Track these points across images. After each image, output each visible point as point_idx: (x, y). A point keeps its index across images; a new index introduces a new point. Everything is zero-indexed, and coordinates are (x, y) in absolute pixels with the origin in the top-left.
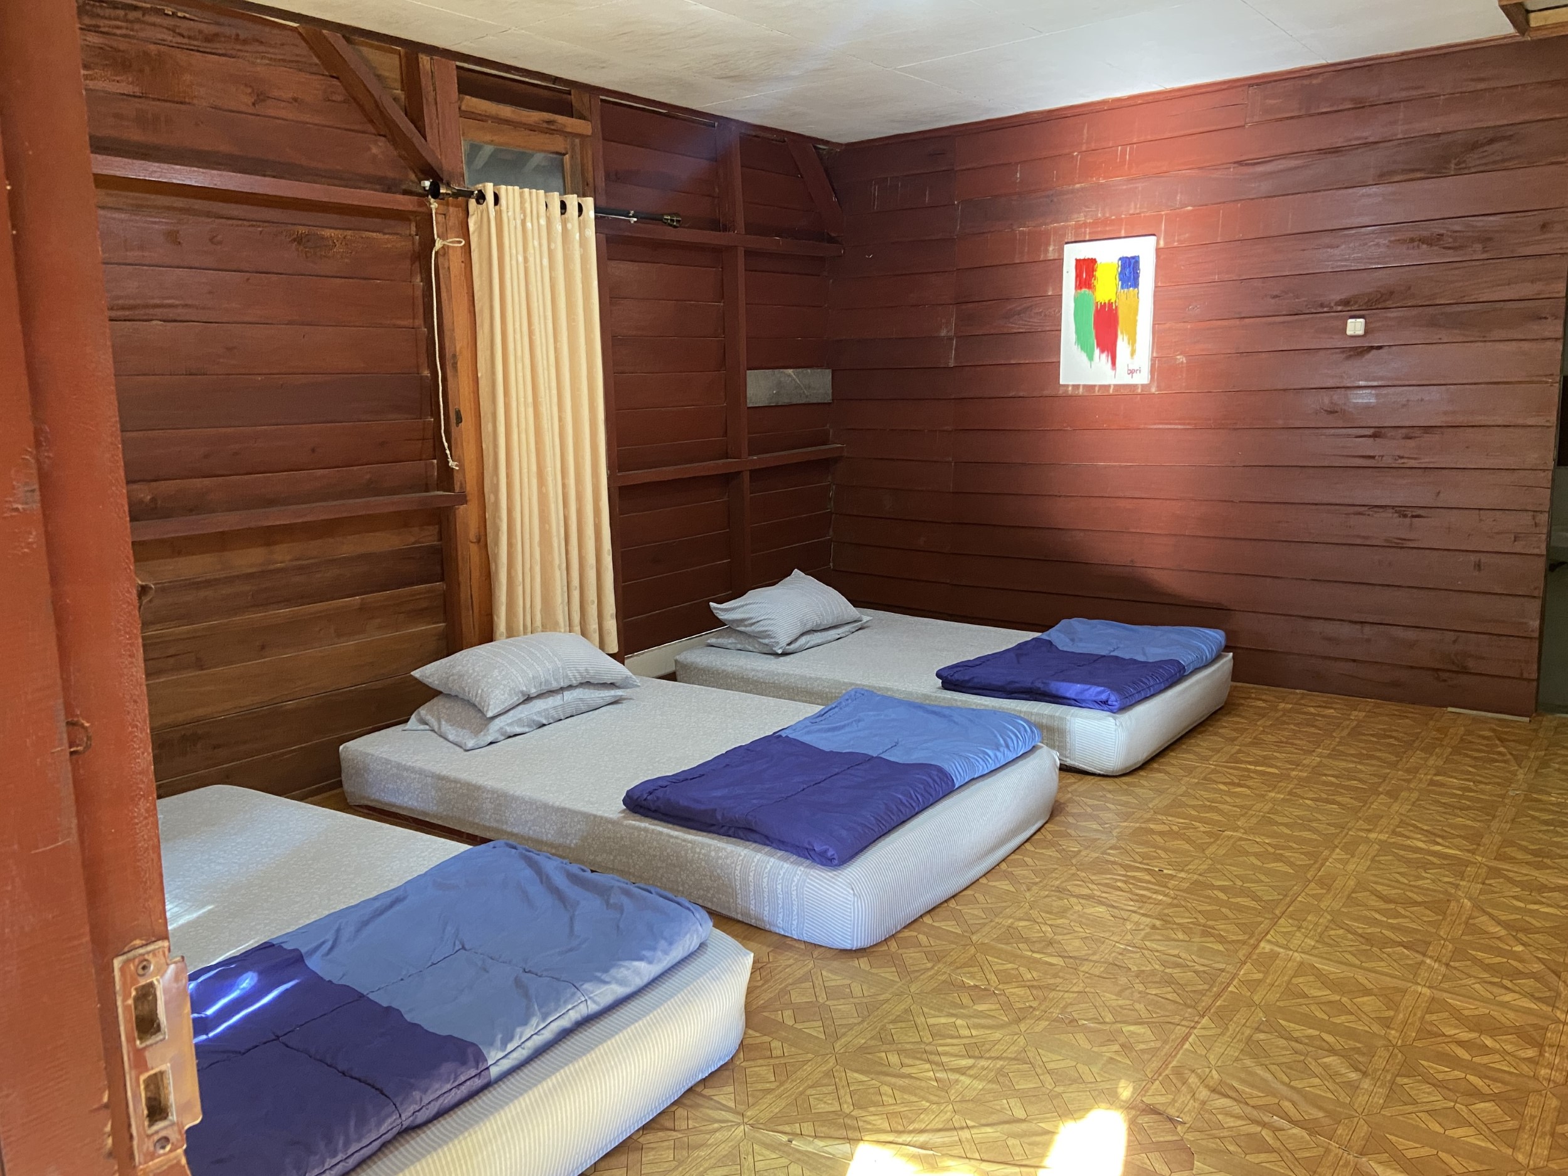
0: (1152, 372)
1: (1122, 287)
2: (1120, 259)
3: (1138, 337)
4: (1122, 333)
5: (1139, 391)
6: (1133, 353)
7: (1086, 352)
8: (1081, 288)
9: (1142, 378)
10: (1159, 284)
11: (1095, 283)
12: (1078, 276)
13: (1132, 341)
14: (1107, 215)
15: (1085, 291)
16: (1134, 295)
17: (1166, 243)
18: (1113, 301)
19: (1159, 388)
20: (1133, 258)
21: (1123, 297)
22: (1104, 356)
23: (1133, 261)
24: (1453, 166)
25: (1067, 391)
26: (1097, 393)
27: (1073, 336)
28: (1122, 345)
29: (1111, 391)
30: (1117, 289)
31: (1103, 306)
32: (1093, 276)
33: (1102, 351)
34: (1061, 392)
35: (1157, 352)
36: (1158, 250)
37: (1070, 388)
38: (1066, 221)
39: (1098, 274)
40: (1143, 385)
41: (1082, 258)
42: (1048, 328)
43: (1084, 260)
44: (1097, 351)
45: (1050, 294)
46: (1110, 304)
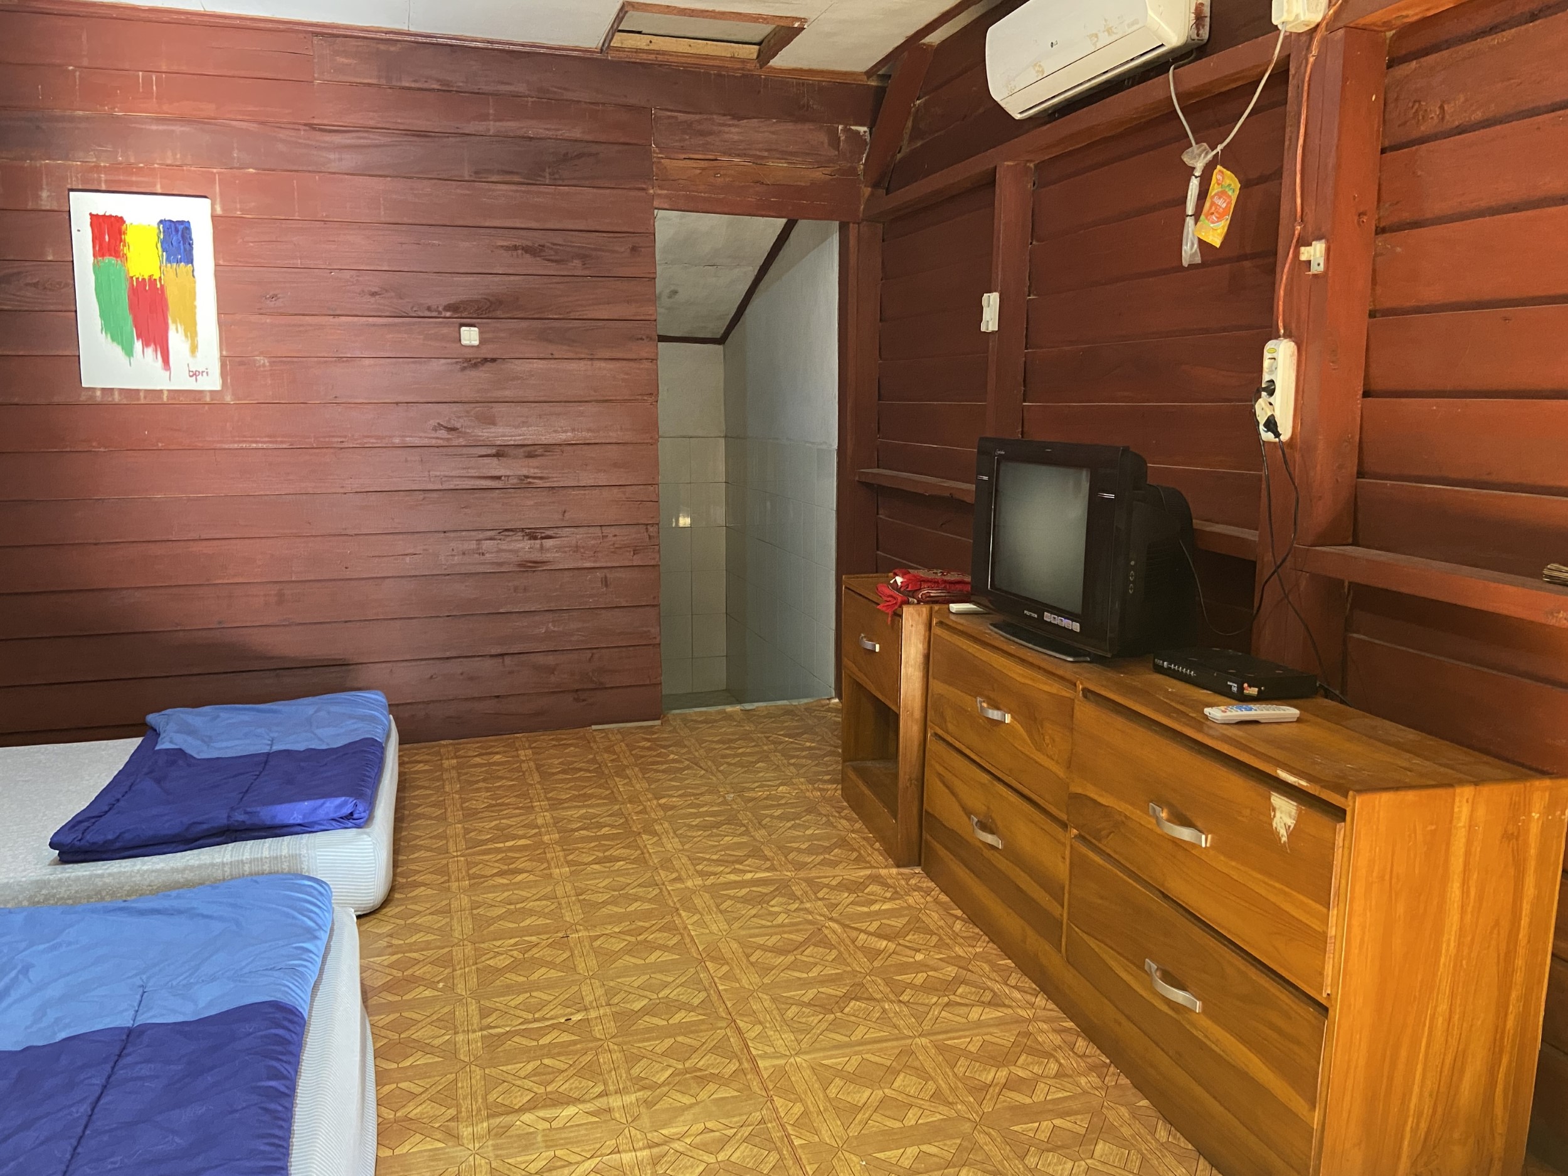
0: (223, 374)
1: (168, 260)
2: (161, 222)
3: (200, 328)
4: (175, 322)
5: (208, 399)
6: (194, 349)
7: (121, 343)
8: (103, 256)
9: (212, 382)
10: (221, 262)
11: (126, 250)
12: (97, 238)
13: (191, 332)
14: (132, 161)
15: (108, 260)
16: (187, 272)
17: (223, 209)
18: (156, 277)
19: (235, 395)
20: (182, 222)
21: (172, 275)
22: (150, 351)
23: (181, 227)
24: (547, 176)
25: (93, 397)
26: (142, 401)
27: (98, 322)
28: (176, 339)
29: (165, 399)
30: (161, 262)
31: (142, 283)
32: (121, 240)
33: (146, 344)
34: (83, 398)
35: (227, 350)
36: (214, 217)
37: (98, 393)
38: (67, 158)
39: (129, 238)
40: (211, 392)
41: (101, 213)
42: (52, 307)
43: (104, 216)
44: (138, 345)
45: (50, 258)
46: (152, 282)
